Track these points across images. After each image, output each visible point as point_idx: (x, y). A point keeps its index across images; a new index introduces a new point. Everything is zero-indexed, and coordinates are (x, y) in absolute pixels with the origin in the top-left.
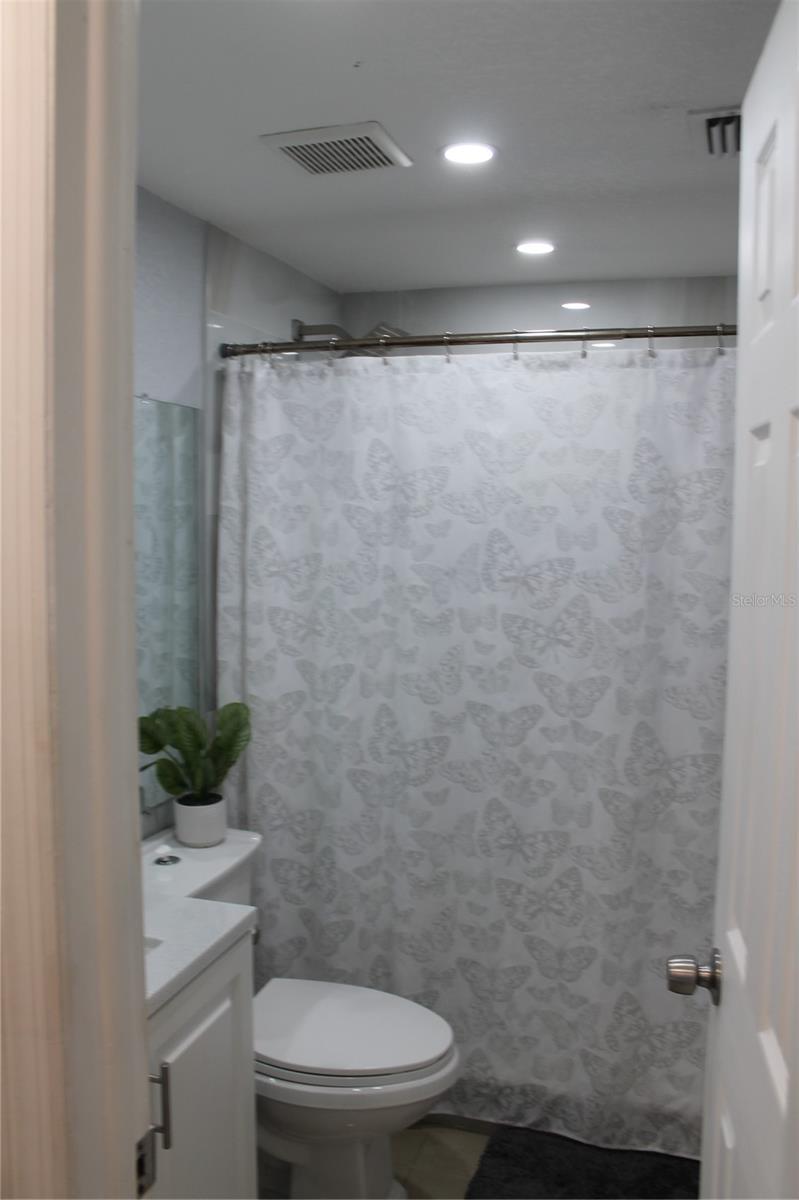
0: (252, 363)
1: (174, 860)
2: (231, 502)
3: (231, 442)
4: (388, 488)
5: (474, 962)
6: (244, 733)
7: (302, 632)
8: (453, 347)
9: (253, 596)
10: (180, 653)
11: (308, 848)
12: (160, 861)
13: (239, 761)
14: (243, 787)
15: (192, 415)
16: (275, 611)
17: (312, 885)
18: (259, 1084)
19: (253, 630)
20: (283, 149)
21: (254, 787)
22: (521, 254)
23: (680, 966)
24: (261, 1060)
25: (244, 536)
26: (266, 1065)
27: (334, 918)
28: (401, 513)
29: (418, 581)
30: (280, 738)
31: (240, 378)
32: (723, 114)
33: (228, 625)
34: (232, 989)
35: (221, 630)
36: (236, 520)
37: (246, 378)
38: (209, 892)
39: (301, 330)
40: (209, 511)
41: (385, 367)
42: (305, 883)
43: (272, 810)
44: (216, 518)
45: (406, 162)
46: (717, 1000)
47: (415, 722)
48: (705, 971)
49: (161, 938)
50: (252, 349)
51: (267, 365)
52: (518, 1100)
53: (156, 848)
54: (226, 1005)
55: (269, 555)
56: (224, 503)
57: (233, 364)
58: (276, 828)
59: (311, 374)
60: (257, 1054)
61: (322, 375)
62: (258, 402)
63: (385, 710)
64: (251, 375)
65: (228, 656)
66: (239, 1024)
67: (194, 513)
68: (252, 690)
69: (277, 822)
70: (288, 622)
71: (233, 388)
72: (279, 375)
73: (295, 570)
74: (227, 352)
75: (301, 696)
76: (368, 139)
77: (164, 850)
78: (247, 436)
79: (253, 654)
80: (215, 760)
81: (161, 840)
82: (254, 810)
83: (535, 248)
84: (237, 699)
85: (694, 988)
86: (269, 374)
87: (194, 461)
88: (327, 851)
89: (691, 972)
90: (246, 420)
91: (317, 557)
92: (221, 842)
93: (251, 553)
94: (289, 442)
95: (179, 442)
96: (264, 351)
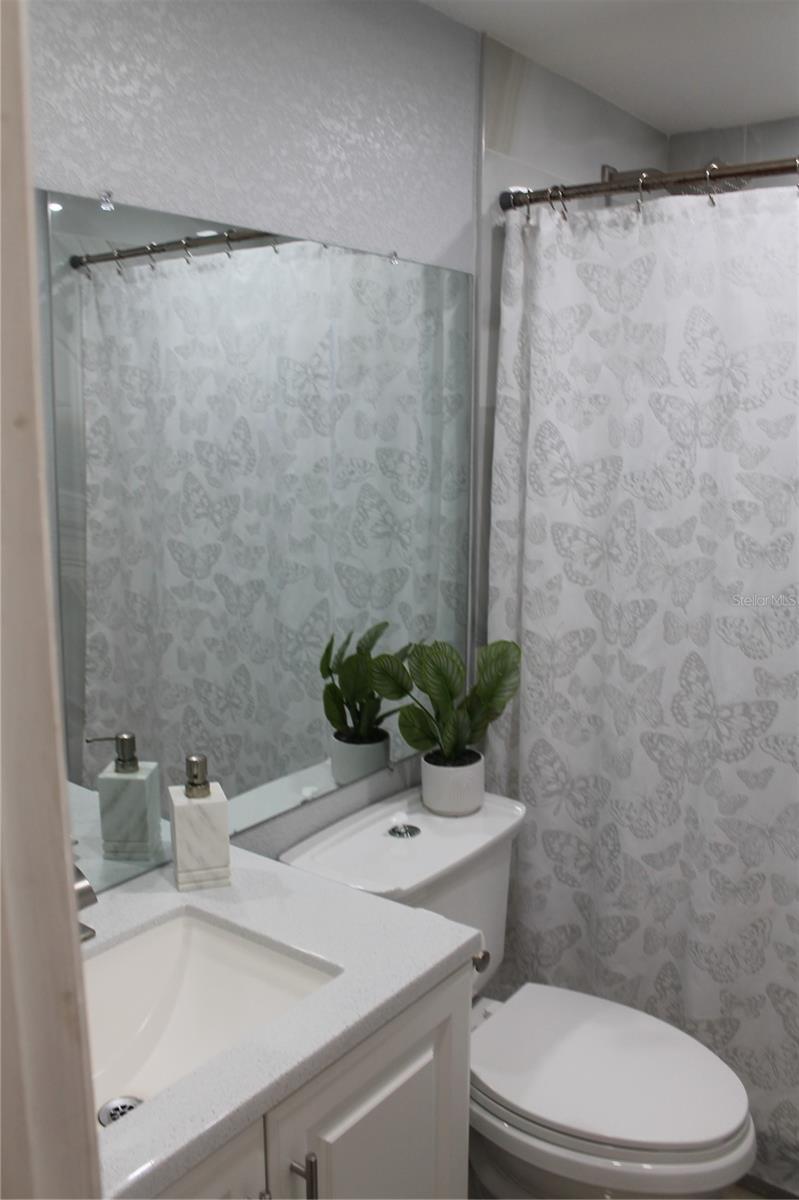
0: (538, 213)
1: (412, 831)
2: (509, 391)
3: (511, 316)
4: (710, 372)
5: (789, 992)
6: (511, 681)
7: (593, 556)
9: (533, 509)
10: (444, 575)
11: (590, 821)
12: (394, 832)
13: (508, 709)
14: (514, 741)
15: (464, 282)
16: (559, 528)
17: (591, 866)
19: (532, 551)
21: (527, 743)
25: (525, 433)
27: (615, 912)
28: (727, 404)
29: (746, 496)
30: (561, 685)
31: (523, 233)
33: (503, 543)
35: (493, 549)
36: (516, 414)
37: (530, 233)
38: (423, 896)
40: (483, 402)
41: (710, 209)
42: (583, 862)
43: (548, 772)
44: (491, 411)
47: (733, 679)
49: (341, 965)
50: (538, 197)
51: (558, 215)
53: (391, 814)
54: (428, 1056)
55: (555, 457)
56: (501, 392)
57: (515, 216)
58: (550, 795)
59: (613, 224)
61: (627, 224)
62: (544, 262)
63: (694, 661)
64: (535, 230)
65: (501, 581)
67: (465, 402)
68: (529, 624)
69: (553, 787)
70: (576, 543)
71: (514, 246)
72: (573, 227)
73: (588, 477)
74: (508, 202)
75: (590, 634)
77: (400, 818)
78: (530, 306)
79: (532, 581)
80: (471, 713)
81: (404, 803)
82: (525, 770)
84: (508, 636)
86: (559, 226)
87: (465, 341)
88: (611, 829)
90: (529, 286)
91: (617, 461)
92: (477, 810)
93: (532, 456)
94: (585, 312)
95: (448, 317)
96: (554, 198)
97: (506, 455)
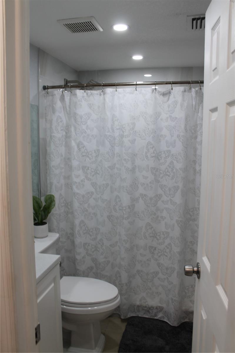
4: (118, 129)
5: (142, 271)
6: (53, 203)
8: (117, 87)
16: (84, 167)
18: (62, 308)
20: (64, 24)
22: (133, 59)
23: (188, 268)
24: (62, 301)
26: (64, 302)
28: (121, 137)
29: (126, 157)
32: (197, 17)
34: (54, 280)
39: (67, 82)
45: (101, 30)
46: (199, 277)
47: (125, 200)
48: (196, 269)
52: (155, 311)
54: (53, 285)
60: (61, 299)
63: (117, 197)
66: (56, 291)
70: (88, 171)
73: (91, 154)
74: (45, 88)
75: (92, 193)
76: (90, 22)
83: (138, 57)
85: (193, 274)
89: (192, 270)
91: (98, 151)
92: (47, 236)
97: (54, 149)
